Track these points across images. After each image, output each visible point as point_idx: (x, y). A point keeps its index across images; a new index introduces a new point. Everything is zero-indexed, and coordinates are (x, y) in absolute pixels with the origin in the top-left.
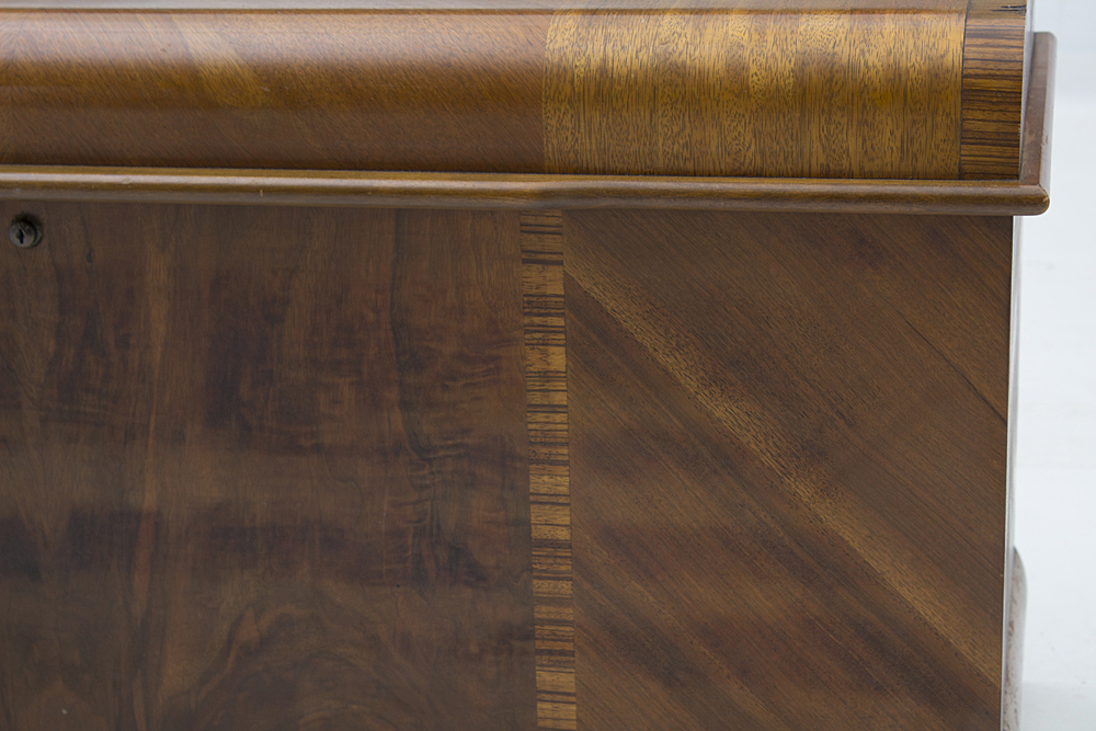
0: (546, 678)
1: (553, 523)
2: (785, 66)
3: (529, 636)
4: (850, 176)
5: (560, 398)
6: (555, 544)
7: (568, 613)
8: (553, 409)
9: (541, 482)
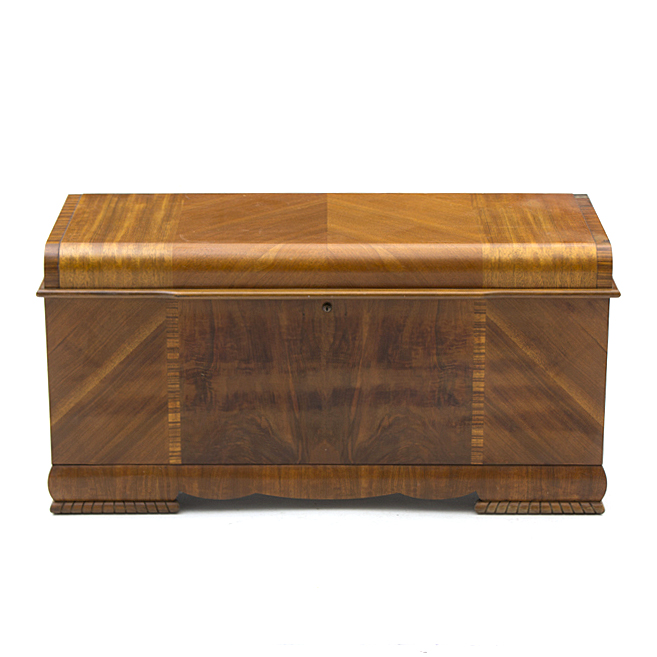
0: (475, 432)
1: (479, 386)
2: (550, 259)
3: (470, 420)
4: (567, 288)
5: (483, 351)
6: (479, 392)
7: (482, 412)
8: (481, 354)
9: (476, 375)
